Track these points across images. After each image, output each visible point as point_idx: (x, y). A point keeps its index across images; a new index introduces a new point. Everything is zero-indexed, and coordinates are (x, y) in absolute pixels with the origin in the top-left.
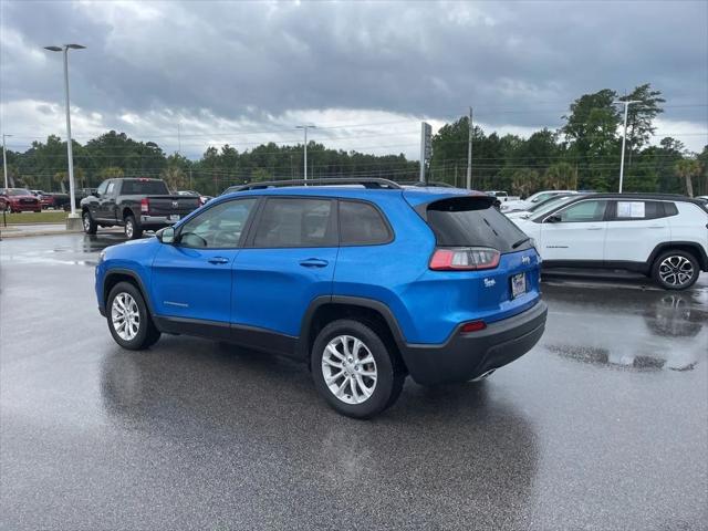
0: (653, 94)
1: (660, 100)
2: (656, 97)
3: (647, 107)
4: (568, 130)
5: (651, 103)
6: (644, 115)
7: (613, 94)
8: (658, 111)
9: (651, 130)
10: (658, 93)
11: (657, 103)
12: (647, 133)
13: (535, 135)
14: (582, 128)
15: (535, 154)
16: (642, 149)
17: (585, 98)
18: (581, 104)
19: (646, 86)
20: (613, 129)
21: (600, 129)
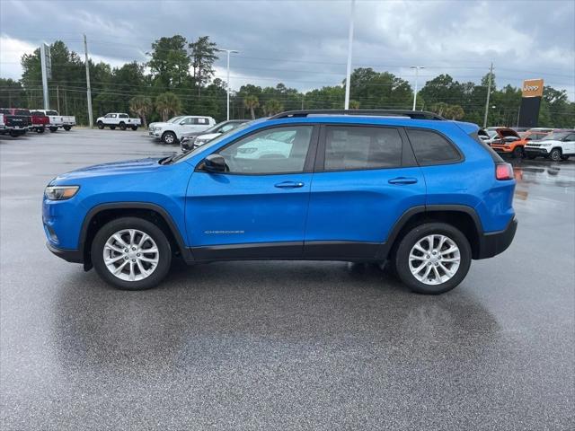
0: (211, 44)
1: (216, 50)
2: (213, 47)
3: (208, 54)
4: (152, 64)
5: (210, 51)
6: (206, 60)
7: (183, 40)
8: (215, 57)
9: (212, 72)
10: (214, 44)
11: (214, 52)
12: (209, 74)
13: (126, 66)
14: (163, 65)
15: (128, 81)
16: (206, 86)
17: (163, 39)
18: (160, 44)
19: (206, 37)
20: (187, 69)
21: (177, 67)
